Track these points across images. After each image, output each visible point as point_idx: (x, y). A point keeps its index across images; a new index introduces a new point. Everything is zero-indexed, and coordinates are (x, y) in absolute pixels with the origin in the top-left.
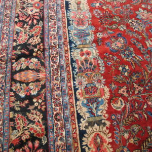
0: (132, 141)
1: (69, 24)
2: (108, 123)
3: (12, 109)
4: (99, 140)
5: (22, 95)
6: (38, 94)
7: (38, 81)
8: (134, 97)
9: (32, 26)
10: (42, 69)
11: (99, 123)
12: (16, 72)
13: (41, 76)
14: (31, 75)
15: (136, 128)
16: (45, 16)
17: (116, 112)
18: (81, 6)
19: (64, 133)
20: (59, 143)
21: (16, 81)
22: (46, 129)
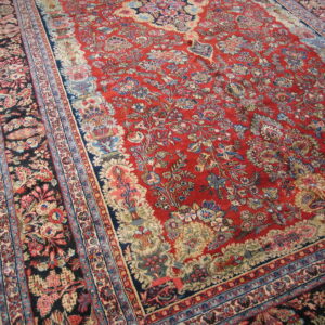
0: (159, 165)
1: (64, 80)
2: (127, 156)
3: (11, 164)
4: (118, 171)
5: (20, 150)
6: (39, 147)
7: (37, 135)
8: (154, 128)
9: (19, 90)
10: (40, 124)
11: (116, 157)
12: (9, 133)
13: (39, 130)
14: (27, 132)
15: (162, 154)
16: (34, 78)
17: (135, 145)
18: (77, 61)
19: (76, 173)
20: (72, 182)
21: (10, 141)
22: (55, 173)
